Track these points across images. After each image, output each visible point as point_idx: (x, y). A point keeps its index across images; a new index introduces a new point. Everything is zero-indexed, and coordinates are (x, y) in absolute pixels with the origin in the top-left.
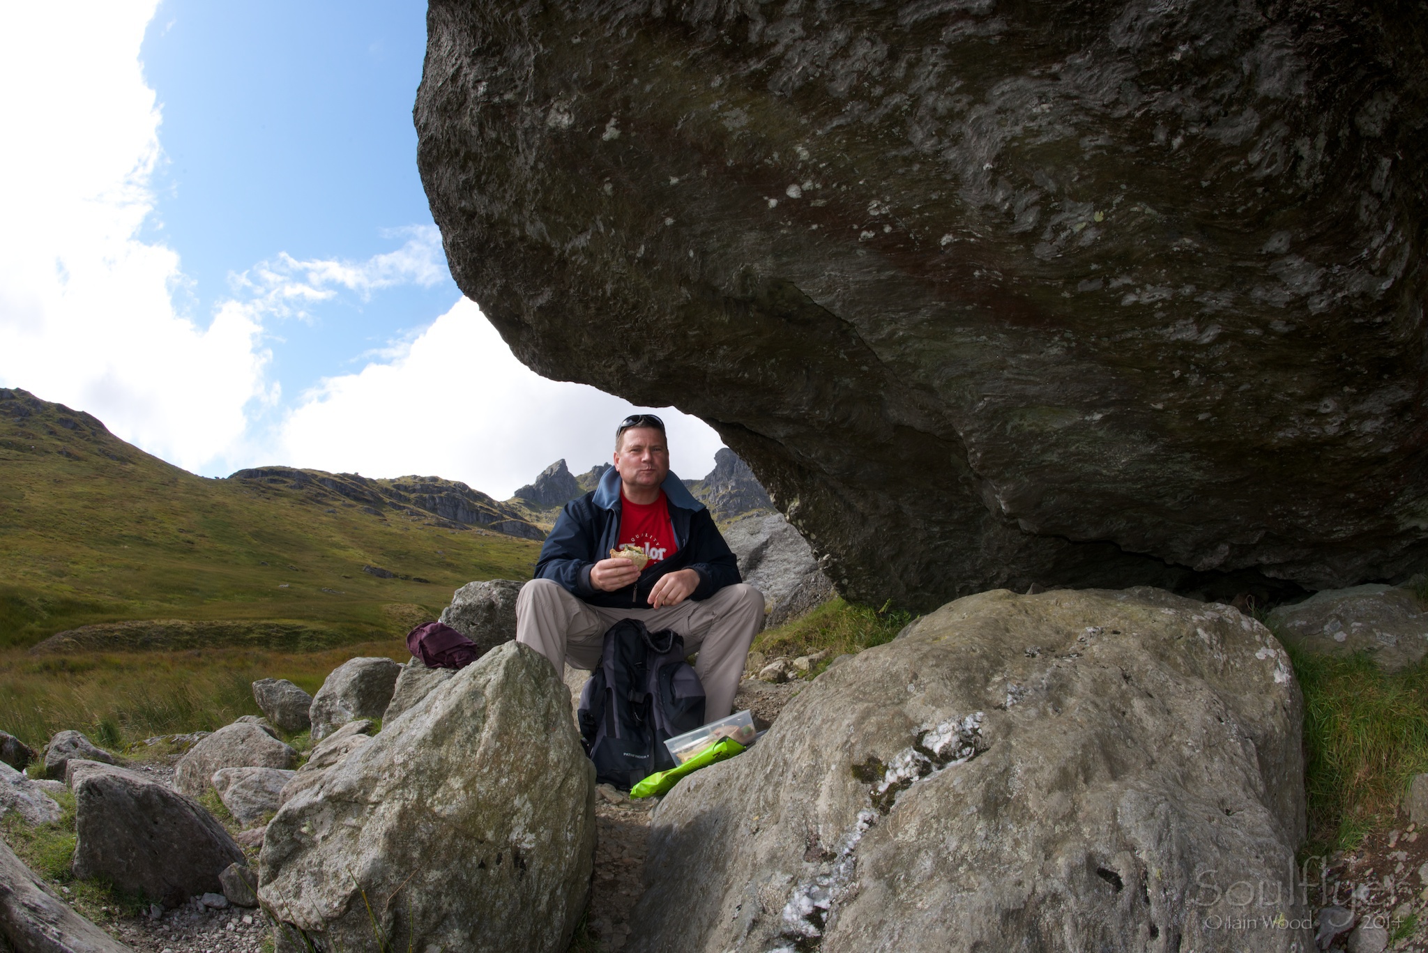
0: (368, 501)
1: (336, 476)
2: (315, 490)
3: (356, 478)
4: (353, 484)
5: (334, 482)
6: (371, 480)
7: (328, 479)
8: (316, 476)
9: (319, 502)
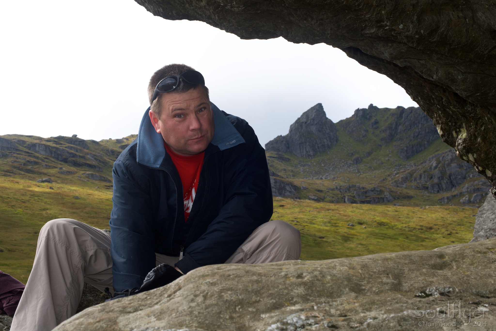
0: (91, 166)
1: (49, 140)
2: (22, 158)
3: (74, 140)
4: (71, 148)
5: (47, 147)
6: (94, 142)
7: (39, 145)
8: (24, 142)
9: (29, 171)
